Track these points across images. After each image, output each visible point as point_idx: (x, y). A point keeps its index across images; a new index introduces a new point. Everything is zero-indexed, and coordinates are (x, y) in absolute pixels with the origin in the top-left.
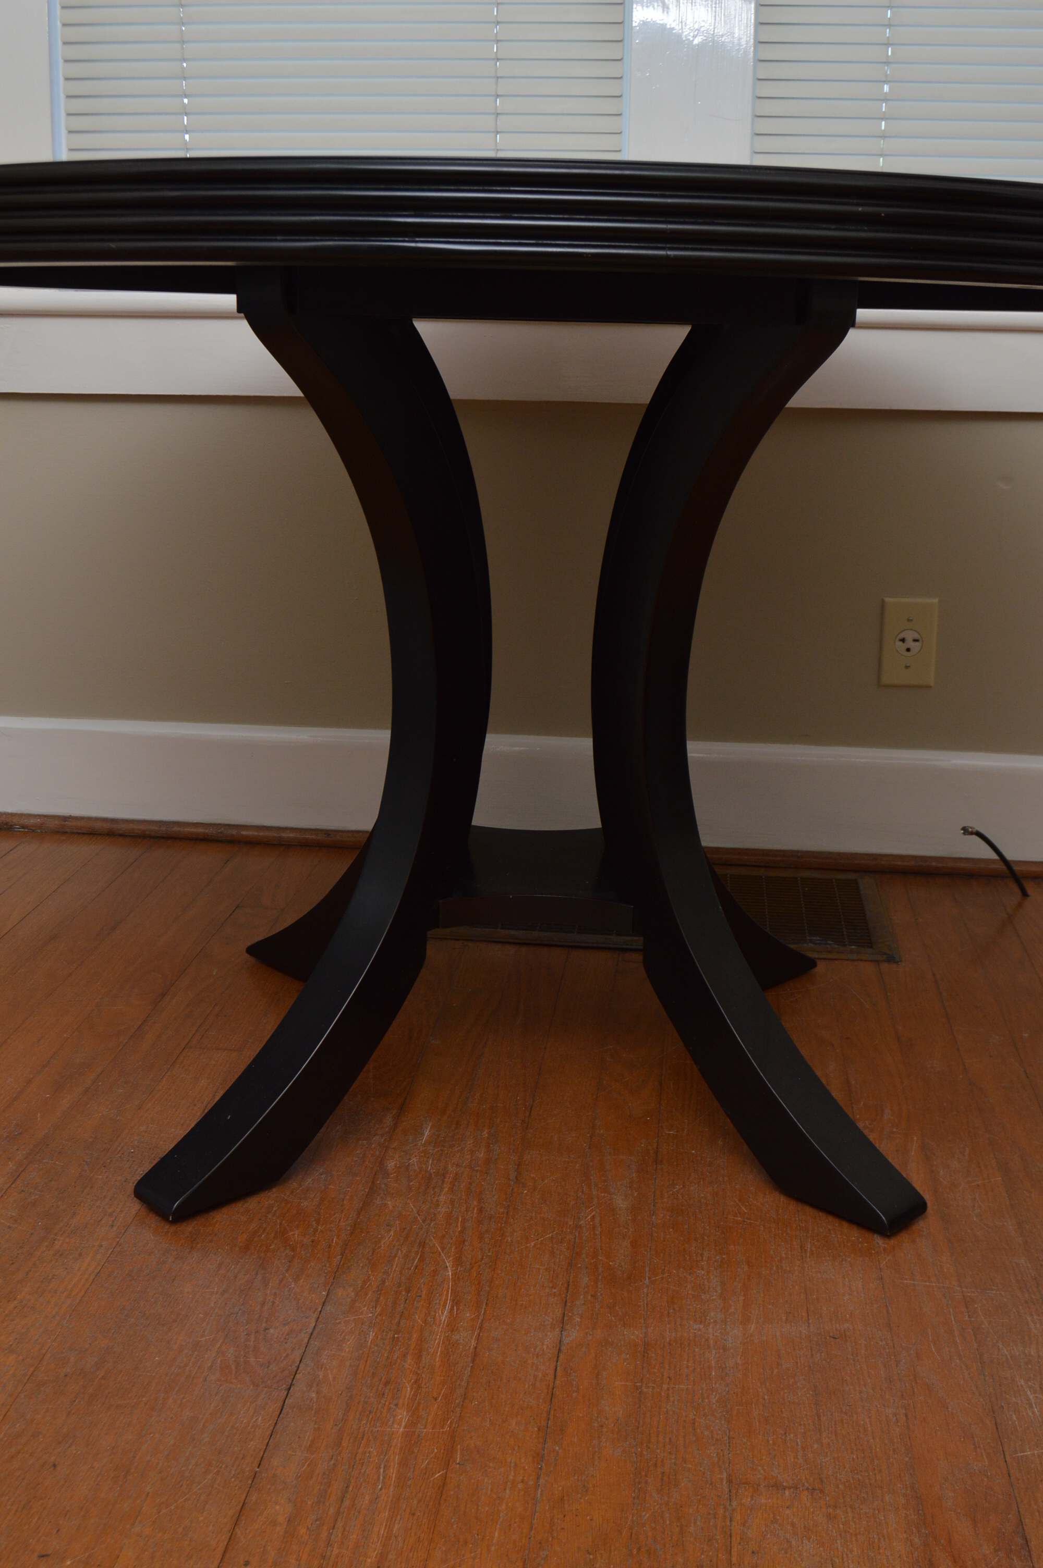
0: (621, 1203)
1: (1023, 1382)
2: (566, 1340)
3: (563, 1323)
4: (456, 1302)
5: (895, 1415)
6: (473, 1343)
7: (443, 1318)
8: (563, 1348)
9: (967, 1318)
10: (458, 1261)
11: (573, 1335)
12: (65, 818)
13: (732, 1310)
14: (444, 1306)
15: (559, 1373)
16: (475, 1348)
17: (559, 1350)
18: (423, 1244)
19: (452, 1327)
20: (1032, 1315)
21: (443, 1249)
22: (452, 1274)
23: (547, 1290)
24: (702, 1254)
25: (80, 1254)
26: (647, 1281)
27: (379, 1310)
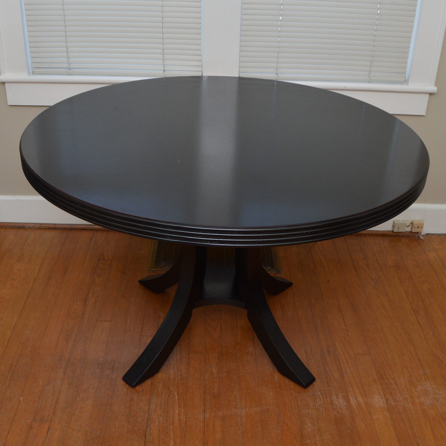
0: (215, 371)
1: (308, 421)
2: (206, 417)
3: (204, 411)
4: (179, 407)
5: (280, 433)
6: (185, 419)
7: (177, 412)
8: (205, 419)
9: (296, 402)
10: (178, 394)
11: (207, 415)
12: (41, 224)
13: (243, 404)
14: (177, 408)
15: (205, 427)
16: (185, 421)
17: (205, 420)
18: (169, 389)
19: (179, 415)
20: (310, 401)
21: (174, 390)
22: (178, 398)
23: (200, 401)
24: (235, 387)
25: (87, 399)
26: (223, 397)
27: (162, 411)
